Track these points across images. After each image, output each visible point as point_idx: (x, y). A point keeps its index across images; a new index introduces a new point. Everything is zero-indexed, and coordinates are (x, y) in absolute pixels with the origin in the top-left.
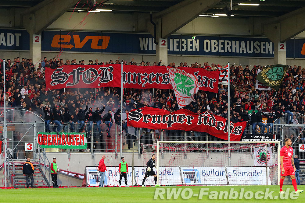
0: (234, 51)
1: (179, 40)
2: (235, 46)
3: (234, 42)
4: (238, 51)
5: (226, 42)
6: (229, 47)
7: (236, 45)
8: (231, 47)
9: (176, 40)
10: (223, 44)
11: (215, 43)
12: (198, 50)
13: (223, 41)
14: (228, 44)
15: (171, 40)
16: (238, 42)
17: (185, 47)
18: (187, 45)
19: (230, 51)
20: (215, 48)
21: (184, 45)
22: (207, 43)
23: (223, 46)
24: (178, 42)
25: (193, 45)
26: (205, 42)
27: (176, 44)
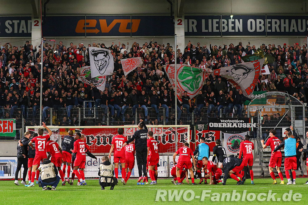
0: (283, 30)
1: (219, 20)
2: (285, 25)
3: (282, 21)
4: (287, 30)
5: (274, 21)
6: (277, 26)
7: (285, 23)
8: (280, 26)
9: (215, 21)
10: (270, 23)
11: (260, 23)
12: (241, 30)
13: (270, 20)
14: (276, 23)
15: (210, 21)
16: (287, 21)
17: (226, 27)
18: (228, 25)
19: (278, 30)
20: (260, 28)
21: (225, 25)
22: (251, 22)
23: (270, 25)
24: (217, 23)
25: (235, 25)
26: (249, 21)
27: (215, 25)
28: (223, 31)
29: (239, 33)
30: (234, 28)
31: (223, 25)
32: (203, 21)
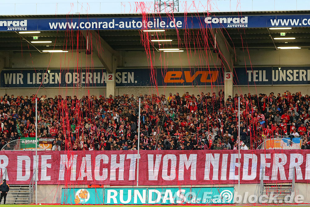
0: (95, 82)
1: (42, 74)
2: (97, 78)
3: (95, 74)
4: (99, 82)
5: (87, 74)
6: (90, 78)
7: (97, 76)
8: (93, 79)
9: (38, 74)
10: (84, 76)
11: (76, 76)
12: (60, 83)
13: (84, 73)
14: (89, 76)
15: (34, 74)
16: (99, 74)
17: (47, 80)
18: (49, 78)
19: (91, 82)
20: (76, 80)
21: (46, 78)
22: (69, 75)
23: (84, 78)
24: (40, 76)
25: (55, 78)
26: (67, 74)
27: (38, 78)
28: (45, 83)
29: (58, 85)
30: (54, 80)
31: (45, 78)
32: (29, 75)
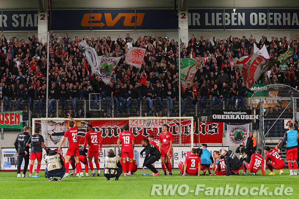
0: (284, 24)
1: (222, 14)
3: (284, 14)
4: (289, 24)
5: (275, 14)
6: (279, 19)
7: (287, 17)
8: (282, 20)
9: (218, 14)
11: (262, 16)
12: (244, 24)
13: (272, 14)
14: (278, 16)
15: (213, 14)
16: (289, 14)
17: (229, 21)
19: (280, 24)
21: (228, 19)
22: (254, 16)
23: (272, 19)
24: (220, 16)
27: (218, 19)
28: (226, 24)
30: (236, 21)
31: (226, 19)
32: (207, 15)
